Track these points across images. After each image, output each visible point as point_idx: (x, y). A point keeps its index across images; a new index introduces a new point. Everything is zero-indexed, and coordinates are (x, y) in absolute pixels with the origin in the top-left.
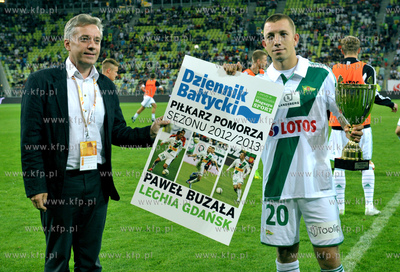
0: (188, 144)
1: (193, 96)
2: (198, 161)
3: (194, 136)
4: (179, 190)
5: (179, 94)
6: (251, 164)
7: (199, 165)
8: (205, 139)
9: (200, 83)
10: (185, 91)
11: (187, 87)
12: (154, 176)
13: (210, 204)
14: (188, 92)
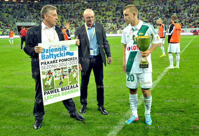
0: (54, 74)
1: (48, 57)
2: (59, 78)
3: (54, 70)
4: (58, 90)
5: (42, 59)
6: (76, 68)
7: (61, 78)
8: (59, 69)
9: (49, 51)
10: (44, 57)
11: (44, 55)
12: (47, 91)
13: (70, 88)
14: (45, 57)
